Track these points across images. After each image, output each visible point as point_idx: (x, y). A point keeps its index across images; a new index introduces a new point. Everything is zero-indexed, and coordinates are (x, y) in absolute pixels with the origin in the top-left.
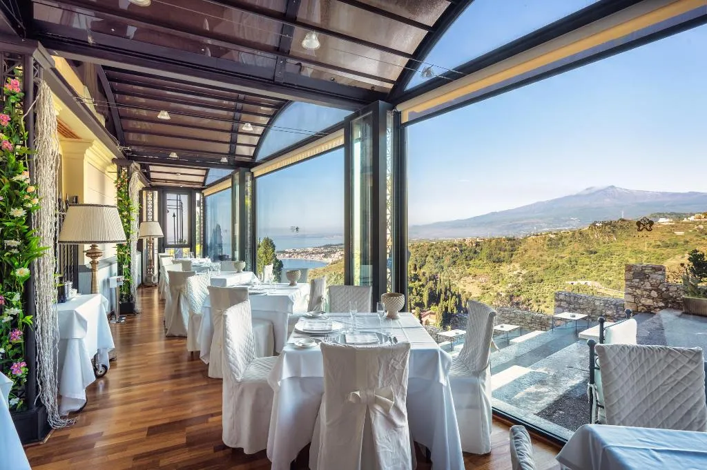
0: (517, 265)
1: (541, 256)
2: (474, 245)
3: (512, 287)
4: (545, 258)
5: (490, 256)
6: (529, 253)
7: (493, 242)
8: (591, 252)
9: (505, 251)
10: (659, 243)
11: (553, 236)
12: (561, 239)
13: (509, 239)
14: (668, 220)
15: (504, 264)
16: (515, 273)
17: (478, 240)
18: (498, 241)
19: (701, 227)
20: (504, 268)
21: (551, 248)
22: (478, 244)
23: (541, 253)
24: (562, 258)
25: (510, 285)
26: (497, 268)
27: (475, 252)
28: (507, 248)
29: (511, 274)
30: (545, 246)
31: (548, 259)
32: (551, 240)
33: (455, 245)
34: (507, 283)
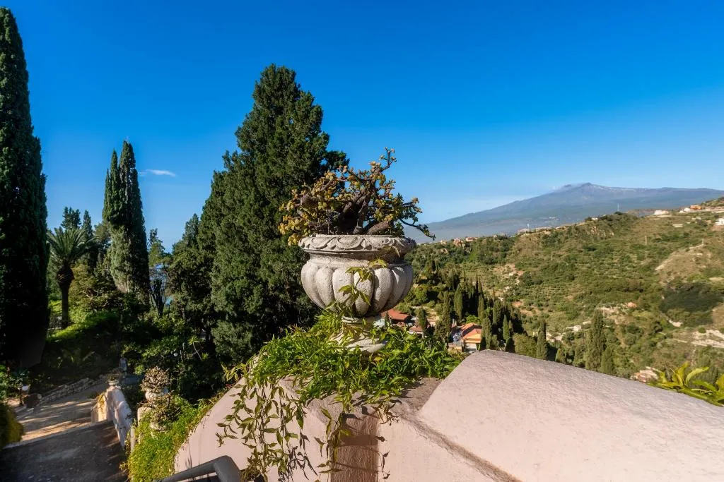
0: (512, 266)
1: (537, 255)
2: (463, 245)
3: (510, 290)
4: (541, 257)
5: (481, 258)
6: (524, 252)
7: (484, 242)
8: (590, 249)
9: (497, 251)
10: (658, 237)
11: (548, 233)
12: (556, 236)
13: (501, 238)
14: (664, 212)
15: (497, 265)
16: (511, 274)
17: (467, 240)
18: (490, 240)
19: (699, 218)
20: (498, 270)
21: (546, 246)
22: (467, 245)
23: (535, 252)
24: (560, 256)
25: (508, 288)
26: (490, 270)
27: (465, 254)
28: (500, 247)
29: (506, 276)
30: (540, 244)
31: (545, 258)
32: (546, 237)
33: (443, 247)
34: (503, 287)
